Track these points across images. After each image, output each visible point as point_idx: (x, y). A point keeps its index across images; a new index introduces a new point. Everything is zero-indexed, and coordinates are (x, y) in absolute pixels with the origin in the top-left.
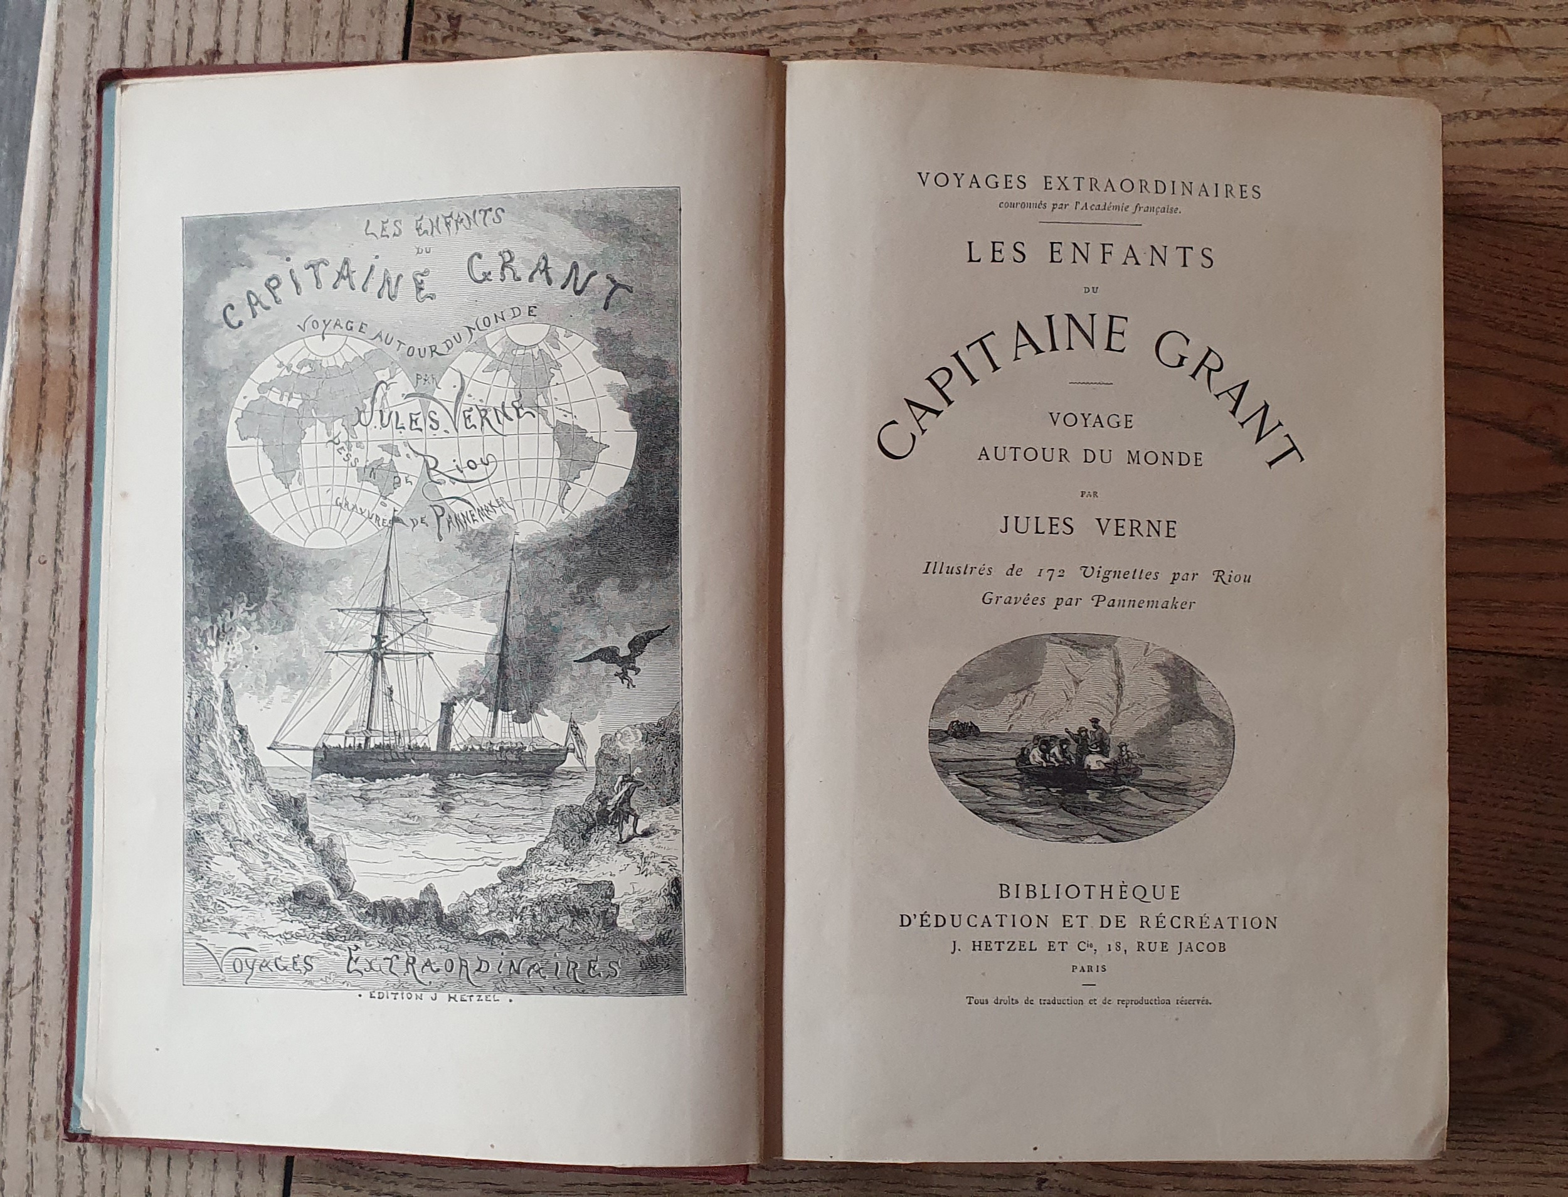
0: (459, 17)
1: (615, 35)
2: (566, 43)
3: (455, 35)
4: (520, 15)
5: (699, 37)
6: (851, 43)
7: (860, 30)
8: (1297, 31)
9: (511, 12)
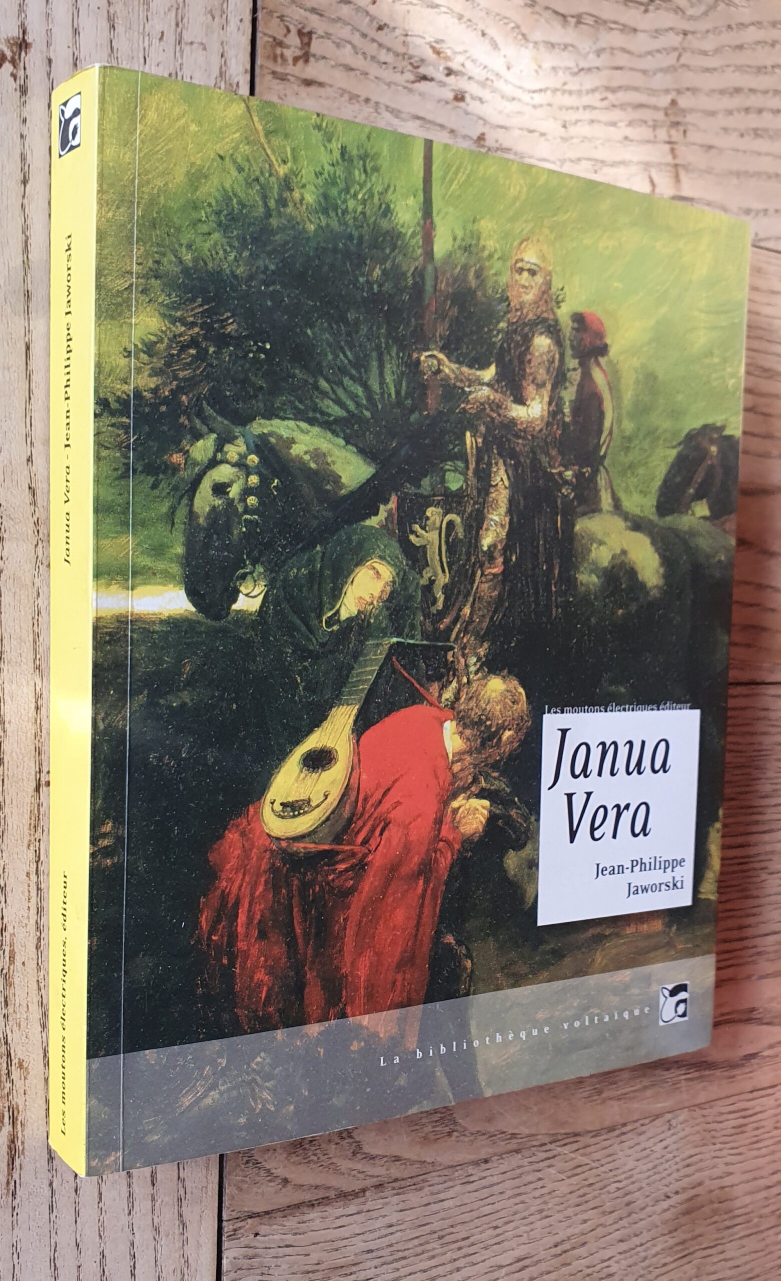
0: (310, 33)
1: (466, 77)
2: (419, 81)
3: (306, 57)
4: (373, 40)
5: (541, 90)
6: (666, 114)
7: (674, 102)
9: (364, 36)
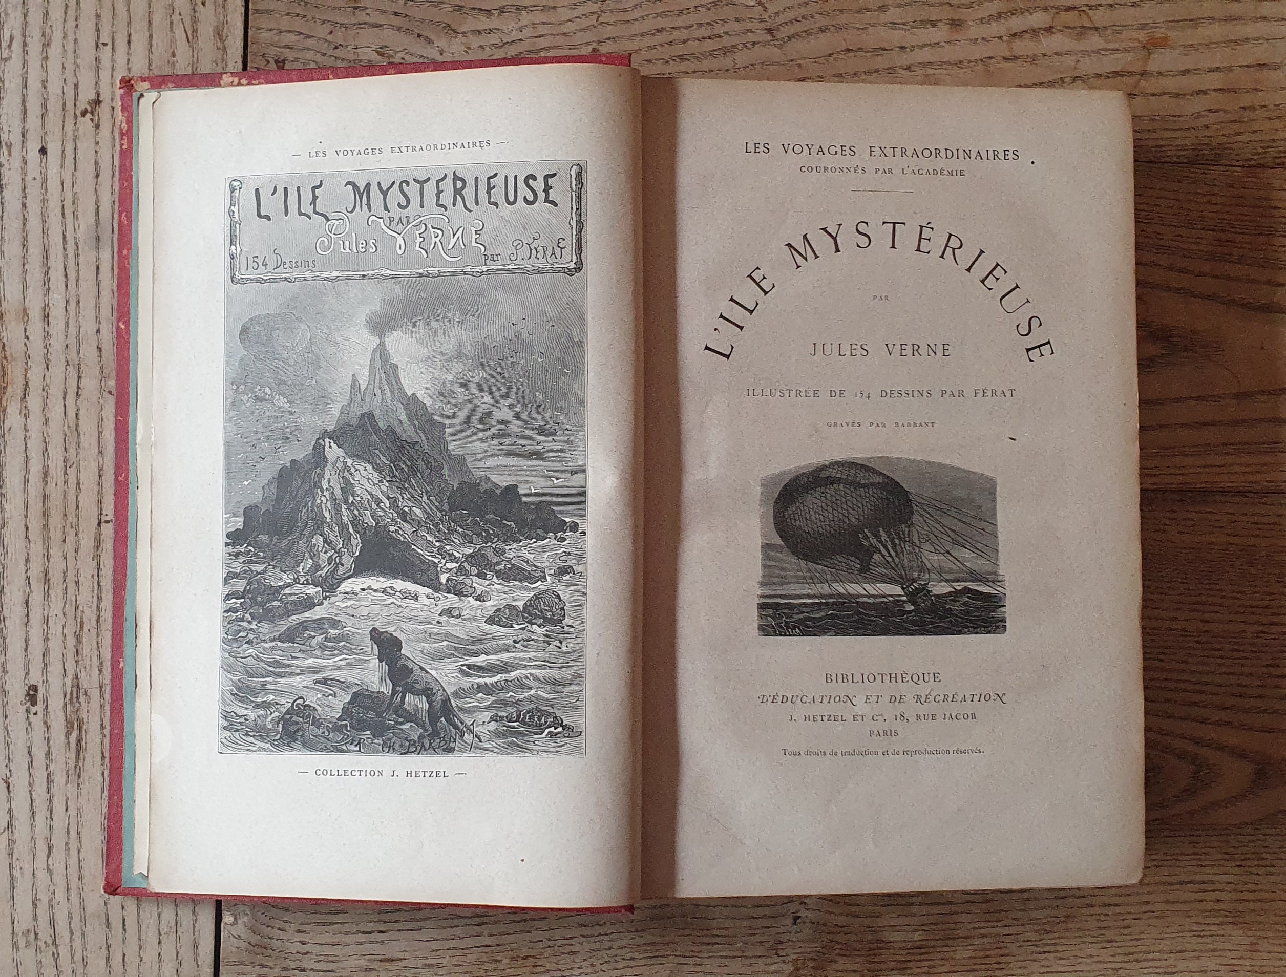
0: (284, 61)
8: (929, 26)
